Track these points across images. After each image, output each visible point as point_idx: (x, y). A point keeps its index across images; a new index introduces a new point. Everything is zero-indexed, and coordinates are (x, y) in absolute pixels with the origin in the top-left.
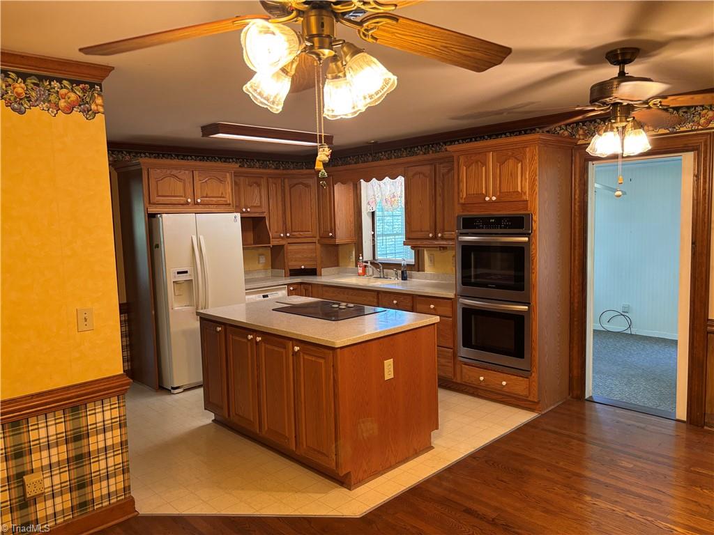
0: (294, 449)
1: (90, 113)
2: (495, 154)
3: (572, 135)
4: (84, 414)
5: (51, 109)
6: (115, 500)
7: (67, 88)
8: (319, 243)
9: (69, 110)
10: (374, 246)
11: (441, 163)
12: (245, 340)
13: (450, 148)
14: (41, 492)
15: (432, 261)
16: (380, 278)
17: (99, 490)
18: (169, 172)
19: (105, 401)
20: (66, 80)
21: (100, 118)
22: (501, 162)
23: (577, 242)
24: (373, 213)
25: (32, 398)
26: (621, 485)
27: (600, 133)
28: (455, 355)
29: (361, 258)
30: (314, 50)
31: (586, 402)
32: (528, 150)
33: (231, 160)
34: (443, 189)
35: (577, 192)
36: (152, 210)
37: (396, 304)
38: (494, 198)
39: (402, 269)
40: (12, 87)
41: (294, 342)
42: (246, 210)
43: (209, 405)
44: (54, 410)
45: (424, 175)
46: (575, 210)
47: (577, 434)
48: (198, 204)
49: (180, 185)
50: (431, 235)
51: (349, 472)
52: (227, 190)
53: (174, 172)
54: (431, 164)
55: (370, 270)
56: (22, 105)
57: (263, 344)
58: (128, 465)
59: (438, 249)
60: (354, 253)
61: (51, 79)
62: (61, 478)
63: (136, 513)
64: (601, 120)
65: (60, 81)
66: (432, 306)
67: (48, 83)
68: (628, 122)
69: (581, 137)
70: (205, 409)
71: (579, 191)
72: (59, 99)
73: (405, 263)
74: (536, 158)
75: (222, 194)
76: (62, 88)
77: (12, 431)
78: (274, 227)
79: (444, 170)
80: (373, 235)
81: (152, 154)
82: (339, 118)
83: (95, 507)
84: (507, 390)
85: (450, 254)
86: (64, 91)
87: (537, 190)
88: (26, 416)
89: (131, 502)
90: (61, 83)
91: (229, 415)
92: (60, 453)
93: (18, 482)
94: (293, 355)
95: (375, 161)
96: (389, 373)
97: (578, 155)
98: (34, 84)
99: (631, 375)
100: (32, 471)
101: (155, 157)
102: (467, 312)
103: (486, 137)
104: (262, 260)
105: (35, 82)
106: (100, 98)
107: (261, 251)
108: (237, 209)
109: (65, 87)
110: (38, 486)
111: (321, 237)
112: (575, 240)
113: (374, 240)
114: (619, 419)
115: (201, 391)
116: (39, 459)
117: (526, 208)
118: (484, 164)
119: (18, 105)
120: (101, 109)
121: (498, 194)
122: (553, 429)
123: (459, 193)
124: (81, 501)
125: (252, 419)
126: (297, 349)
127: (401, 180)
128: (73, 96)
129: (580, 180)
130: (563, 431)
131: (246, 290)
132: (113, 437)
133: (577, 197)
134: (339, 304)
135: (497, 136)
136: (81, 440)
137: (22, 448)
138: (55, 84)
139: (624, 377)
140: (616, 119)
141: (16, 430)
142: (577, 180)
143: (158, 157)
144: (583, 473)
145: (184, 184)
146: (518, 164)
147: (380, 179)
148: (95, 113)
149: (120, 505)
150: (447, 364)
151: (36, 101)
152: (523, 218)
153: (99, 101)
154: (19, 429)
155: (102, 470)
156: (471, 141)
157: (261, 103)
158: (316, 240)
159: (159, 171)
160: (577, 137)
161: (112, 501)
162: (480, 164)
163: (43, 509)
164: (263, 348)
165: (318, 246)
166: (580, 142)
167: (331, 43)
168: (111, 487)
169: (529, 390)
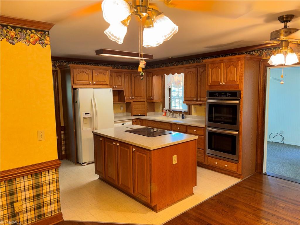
0: (132, 193)
1: (44, 44)
2: (225, 64)
3: (260, 55)
4: (40, 177)
5: (26, 43)
6: (54, 214)
7: (34, 33)
8: (146, 101)
9: (35, 43)
10: (170, 103)
11: (200, 67)
12: (112, 145)
13: (204, 61)
14: (21, 210)
15: (196, 110)
16: (172, 117)
17: (47, 209)
18: (82, 70)
19: (50, 171)
20: (33, 29)
21: (48, 47)
22: (227, 67)
23: (261, 104)
24: (170, 89)
25: (17, 170)
26: (279, 215)
27: (275, 54)
28: (205, 152)
29: (164, 108)
30: (138, 13)
31: (263, 175)
32: (239, 61)
33: (109, 65)
34: (201, 79)
35: (262, 81)
36: (75, 87)
37: (179, 129)
38: (224, 83)
39: (182, 114)
40: (9, 33)
41: (133, 146)
42: (115, 87)
43: (97, 172)
44: (27, 175)
45: (192, 72)
46: (260, 89)
47: (259, 190)
48: (94, 84)
49: (87, 76)
50: (195, 99)
51: (156, 205)
52: (107, 78)
53: (84, 70)
54: (196, 68)
55: (168, 113)
56: (14, 40)
57: (120, 147)
58: (60, 199)
59: (198, 105)
60: (161, 106)
61: (27, 29)
62: (30, 204)
63: (63, 220)
64: (274, 48)
65: (30, 30)
66: (195, 131)
67: (25, 31)
68: (288, 49)
69: (264, 56)
70: (95, 173)
71: (263, 81)
72: (30, 38)
73: (184, 111)
74: (243, 65)
75: (105, 80)
76: (31, 33)
77: (9, 184)
78: (127, 94)
79: (201, 71)
80: (170, 99)
81: (75, 62)
82: (150, 46)
83: (45, 217)
84: (228, 169)
85: (203, 107)
86: (32, 34)
87: (243, 80)
88: (15, 177)
89: (61, 215)
90: (31, 31)
91: (105, 177)
92: (30, 194)
93: (11, 206)
94: (132, 152)
95: (172, 66)
96: (175, 162)
97: (262, 64)
98: (19, 31)
99: (283, 162)
100: (18, 201)
101: (77, 64)
102: (211, 134)
103: (221, 56)
104: (122, 108)
105: (20, 30)
106: (48, 38)
107: (121, 105)
108: (111, 86)
109: (33, 33)
110: (20, 207)
111: (147, 99)
112: (260, 103)
113: (170, 101)
114: (279, 184)
115: (94, 165)
116: (21, 196)
117: (238, 88)
118: (220, 68)
119: (12, 41)
120: (49, 43)
121: (226, 81)
122: (248, 187)
123: (208, 81)
124: (39, 214)
125: (115, 179)
126: (134, 149)
127: (182, 75)
128: (36, 37)
129: (263, 75)
130: (253, 189)
131: (114, 121)
132: (53, 187)
133: (261, 83)
134: (153, 129)
135: (226, 55)
136: (39, 188)
137: (13, 191)
138: (28, 31)
139: (281, 164)
140: (282, 48)
141: (10, 183)
142: (262, 76)
143: (78, 64)
144: (262, 209)
145: (89, 76)
146: (235, 68)
147: (173, 74)
148: (46, 44)
149: (56, 216)
150: (201, 156)
151: (20, 39)
152: (236, 92)
153: (48, 39)
154: (12, 183)
155: (48, 201)
156: (214, 58)
157: (113, 39)
158: (145, 100)
159: (77, 70)
160: (262, 56)
161: (52, 215)
162: (217, 67)
163: (23, 218)
164: (120, 148)
165: (146, 103)
166: (263, 58)
167: (146, 10)
168: (52, 208)
169: (238, 169)
